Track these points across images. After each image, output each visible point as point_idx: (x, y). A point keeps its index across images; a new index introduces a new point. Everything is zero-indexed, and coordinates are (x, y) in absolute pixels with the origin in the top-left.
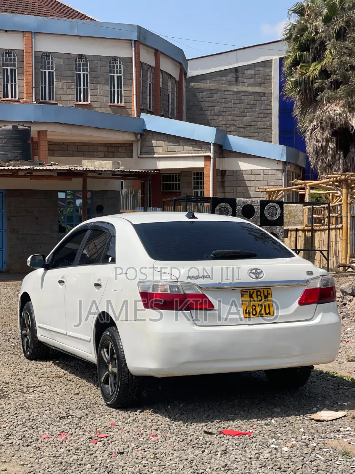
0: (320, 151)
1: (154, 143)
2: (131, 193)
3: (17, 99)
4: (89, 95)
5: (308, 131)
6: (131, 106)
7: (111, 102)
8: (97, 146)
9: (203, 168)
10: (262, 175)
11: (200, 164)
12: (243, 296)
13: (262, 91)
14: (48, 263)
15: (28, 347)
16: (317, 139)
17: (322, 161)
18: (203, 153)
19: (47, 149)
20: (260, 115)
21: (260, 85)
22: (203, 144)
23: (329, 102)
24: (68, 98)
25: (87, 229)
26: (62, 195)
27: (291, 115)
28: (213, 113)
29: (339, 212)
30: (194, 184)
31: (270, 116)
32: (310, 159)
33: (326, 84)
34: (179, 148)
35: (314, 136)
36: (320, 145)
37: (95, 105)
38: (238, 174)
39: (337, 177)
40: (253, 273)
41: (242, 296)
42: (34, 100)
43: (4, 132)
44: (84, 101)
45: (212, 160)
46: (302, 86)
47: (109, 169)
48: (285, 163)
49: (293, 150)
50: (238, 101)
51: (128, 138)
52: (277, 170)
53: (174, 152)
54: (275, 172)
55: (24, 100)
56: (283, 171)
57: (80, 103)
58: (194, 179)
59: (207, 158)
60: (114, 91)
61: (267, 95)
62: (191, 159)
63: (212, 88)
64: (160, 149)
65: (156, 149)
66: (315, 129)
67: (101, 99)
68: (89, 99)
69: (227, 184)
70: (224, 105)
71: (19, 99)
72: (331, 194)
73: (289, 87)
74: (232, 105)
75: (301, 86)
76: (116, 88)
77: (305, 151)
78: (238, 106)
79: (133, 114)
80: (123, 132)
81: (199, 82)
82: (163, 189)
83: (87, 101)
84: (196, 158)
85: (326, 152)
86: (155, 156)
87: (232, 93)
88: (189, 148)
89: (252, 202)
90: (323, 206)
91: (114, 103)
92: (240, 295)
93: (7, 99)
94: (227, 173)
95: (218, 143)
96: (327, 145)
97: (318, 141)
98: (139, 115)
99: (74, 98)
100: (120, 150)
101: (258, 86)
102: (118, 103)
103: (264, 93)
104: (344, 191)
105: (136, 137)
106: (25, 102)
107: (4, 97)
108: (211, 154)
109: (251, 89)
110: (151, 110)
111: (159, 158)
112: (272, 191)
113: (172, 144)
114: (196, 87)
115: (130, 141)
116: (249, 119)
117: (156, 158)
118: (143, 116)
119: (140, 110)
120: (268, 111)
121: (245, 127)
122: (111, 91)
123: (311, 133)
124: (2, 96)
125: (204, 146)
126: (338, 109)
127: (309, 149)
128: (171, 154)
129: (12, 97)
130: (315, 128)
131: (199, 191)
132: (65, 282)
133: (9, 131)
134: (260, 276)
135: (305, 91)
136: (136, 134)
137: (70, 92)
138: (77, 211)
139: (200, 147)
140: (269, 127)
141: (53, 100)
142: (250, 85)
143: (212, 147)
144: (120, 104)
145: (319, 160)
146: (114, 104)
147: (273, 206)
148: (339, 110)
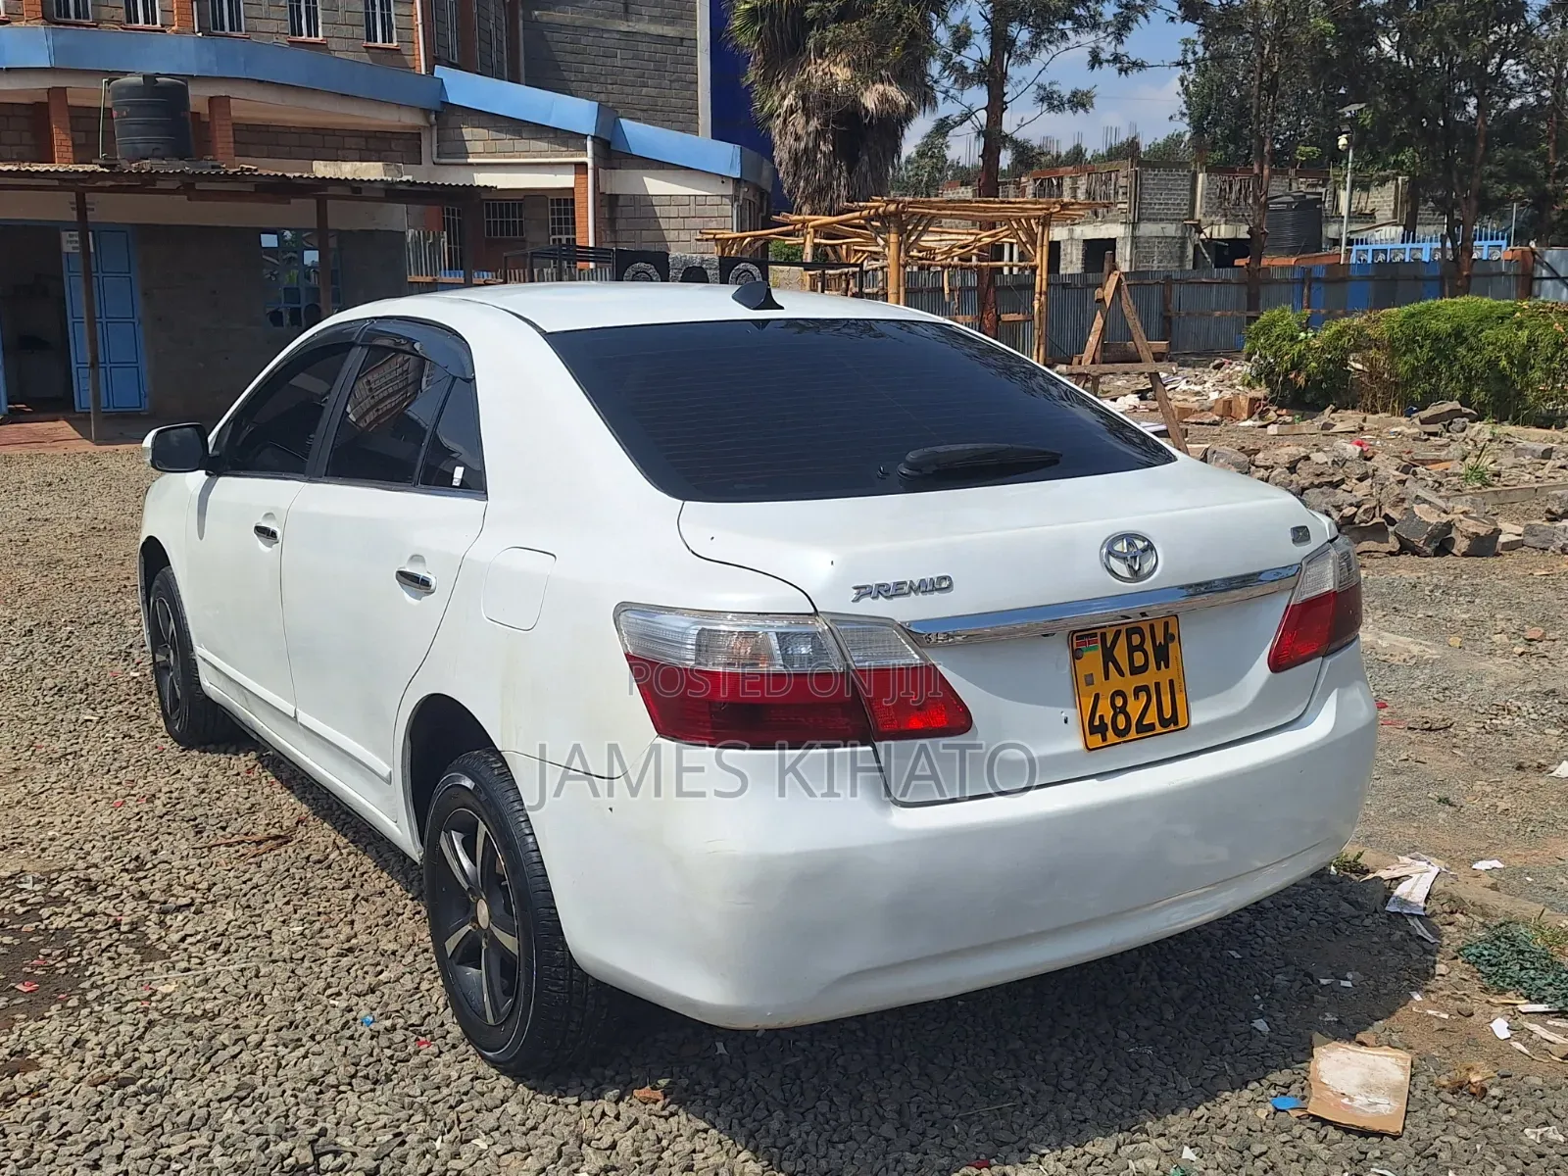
0: (801, 160)
1: (467, 132)
2: (426, 238)
3: (158, 25)
4: (320, 21)
5: (779, 116)
6: (414, 50)
7: (369, 40)
8: (344, 137)
9: (572, 189)
10: (692, 206)
11: (566, 180)
12: (1078, 659)
13: (677, 34)
14: (217, 453)
15: (176, 702)
16: (796, 134)
17: (807, 180)
18: (572, 156)
19: (232, 140)
20: (675, 85)
21: (673, 21)
22: (571, 138)
23: (821, 57)
24: (273, 26)
25: (353, 345)
26: (269, 241)
27: (738, 83)
28: (580, 76)
29: (881, 284)
30: (553, 223)
31: (693, 86)
32: (781, 175)
33: (829, 11)
34: (521, 144)
35: (790, 128)
36: (803, 145)
37: (333, 44)
38: (644, 204)
39: (877, 208)
40: (1122, 557)
41: (1076, 655)
42: (196, 30)
43: (124, 91)
44: (309, 35)
45: (590, 172)
46: (767, 20)
47: (379, 178)
48: (737, 181)
49: (753, 155)
50: (630, 54)
51: (409, 119)
52: (722, 196)
53: (512, 153)
54: (717, 200)
55: (174, 28)
56: (734, 198)
57: (300, 39)
58: (553, 214)
59: (581, 167)
60: (374, 14)
61: (688, 42)
62: (547, 168)
63: (577, 23)
64: (479, 147)
65: (470, 147)
66: (792, 113)
67: (346, 31)
68: (320, 29)
69: (621, 224)
70: (601, 60)
71: (162, 26)
72: (844, 247)
73: (737, 23)
74: (618, 62)
75: (763, 20)
76: (378, 9)
77: (772, 159)
78: (630, 63)
79: (418, 68)
80: (400, 105)
81: (549, 9)
82: (489, 234)
83: (317, 36)
84: (556, 167)
85: (815, 161)
86: (470, 160)
87: (618, 37)
88: (543, 145)
89: (703, 260)
90: (846, 270)
91: (376, 41)
92: (1068, 654)
93: (135, 25)
94: (621, 202)
95: (602, 136)
96: (817, 146)
97: (798, 138)
98: (430, 69)
99: (284, 28)
100: (393, 146)
101: (668, 24)
102: (384, 41)
103: (682, 39)
104: (893, 238)
105: (427, 119)
106: (177, 32)
107: (130, 21)
108: (588, 159)
109: (655, 29)
110: (456, 61)
111: (478, 164)
112: (728, 239)
113: (504, 136)
114: (545, 19)
115: (413, 127)
116: (653, 92)
117: (471, 164)
118: (440, 71)
119: (433, 61)
120: (689, 77)
121: (645, 107)
122: (367, 14)
123: (785, 120)
124: (124, 20)
125: (571, 142)
126: (838, 71)
127: (781, 154)
128: (505, 157)
129: (147, 22)
130: (792, 111)
131: (564, 238)
132: (279, 534)
133: (133, 88)
134: (1146, 568)
135: (773, 33)
136: (426, 112)
137: (275, 12)
138: (308, 278)
139: (565, 144)
140: (693, 111)
141: (240, 30)
142: (653, 19)
143: (589, 144)
144: (387, 45)
145: (800, 178)
146: (376, 45)
147: (747, 271)
148: (842, 73)
